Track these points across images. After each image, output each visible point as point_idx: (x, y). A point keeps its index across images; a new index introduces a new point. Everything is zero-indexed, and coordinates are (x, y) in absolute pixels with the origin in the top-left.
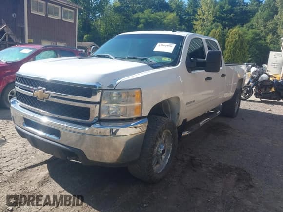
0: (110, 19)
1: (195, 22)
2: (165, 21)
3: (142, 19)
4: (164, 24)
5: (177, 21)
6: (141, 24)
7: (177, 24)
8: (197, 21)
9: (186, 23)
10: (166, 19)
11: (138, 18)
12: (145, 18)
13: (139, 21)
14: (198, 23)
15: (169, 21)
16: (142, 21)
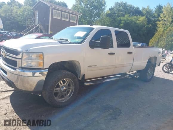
0: (104, 21)
1: (158, 22)
2: (138, 22)
3: (123, 20)
4: (137, 24)
5: (146, 21)
7: (146, 24)
8: (160, 21)
9: (153, 23)
10: (138, 21)
11: (120, 20)
12: (124, 20)
13: (120, 22)
14: (160, 22)
15: (140, 22)
16: (123, 22)
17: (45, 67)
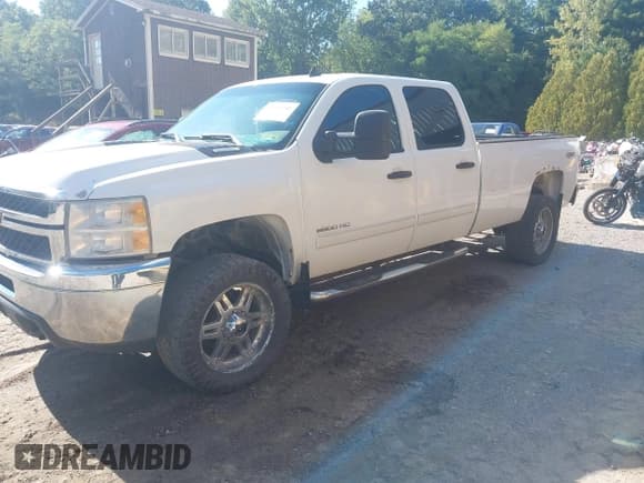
0: (352, 52)
1: (552, 40)
3: (423, 43)
4: (476, 53)
5: (508, 41)
6: (419, 56)
7: (508, 50)
8: (558, 35)
9: (535, 45)
10: (480, 40)
11: (414, 44)
12: (428, 43)
13: (414, 50)
15: (487, 43)
16: (422, 50)
17: (157, 250)
